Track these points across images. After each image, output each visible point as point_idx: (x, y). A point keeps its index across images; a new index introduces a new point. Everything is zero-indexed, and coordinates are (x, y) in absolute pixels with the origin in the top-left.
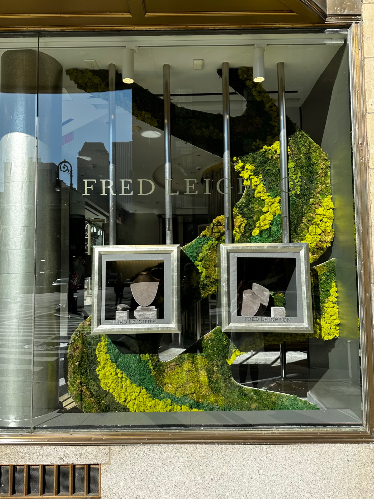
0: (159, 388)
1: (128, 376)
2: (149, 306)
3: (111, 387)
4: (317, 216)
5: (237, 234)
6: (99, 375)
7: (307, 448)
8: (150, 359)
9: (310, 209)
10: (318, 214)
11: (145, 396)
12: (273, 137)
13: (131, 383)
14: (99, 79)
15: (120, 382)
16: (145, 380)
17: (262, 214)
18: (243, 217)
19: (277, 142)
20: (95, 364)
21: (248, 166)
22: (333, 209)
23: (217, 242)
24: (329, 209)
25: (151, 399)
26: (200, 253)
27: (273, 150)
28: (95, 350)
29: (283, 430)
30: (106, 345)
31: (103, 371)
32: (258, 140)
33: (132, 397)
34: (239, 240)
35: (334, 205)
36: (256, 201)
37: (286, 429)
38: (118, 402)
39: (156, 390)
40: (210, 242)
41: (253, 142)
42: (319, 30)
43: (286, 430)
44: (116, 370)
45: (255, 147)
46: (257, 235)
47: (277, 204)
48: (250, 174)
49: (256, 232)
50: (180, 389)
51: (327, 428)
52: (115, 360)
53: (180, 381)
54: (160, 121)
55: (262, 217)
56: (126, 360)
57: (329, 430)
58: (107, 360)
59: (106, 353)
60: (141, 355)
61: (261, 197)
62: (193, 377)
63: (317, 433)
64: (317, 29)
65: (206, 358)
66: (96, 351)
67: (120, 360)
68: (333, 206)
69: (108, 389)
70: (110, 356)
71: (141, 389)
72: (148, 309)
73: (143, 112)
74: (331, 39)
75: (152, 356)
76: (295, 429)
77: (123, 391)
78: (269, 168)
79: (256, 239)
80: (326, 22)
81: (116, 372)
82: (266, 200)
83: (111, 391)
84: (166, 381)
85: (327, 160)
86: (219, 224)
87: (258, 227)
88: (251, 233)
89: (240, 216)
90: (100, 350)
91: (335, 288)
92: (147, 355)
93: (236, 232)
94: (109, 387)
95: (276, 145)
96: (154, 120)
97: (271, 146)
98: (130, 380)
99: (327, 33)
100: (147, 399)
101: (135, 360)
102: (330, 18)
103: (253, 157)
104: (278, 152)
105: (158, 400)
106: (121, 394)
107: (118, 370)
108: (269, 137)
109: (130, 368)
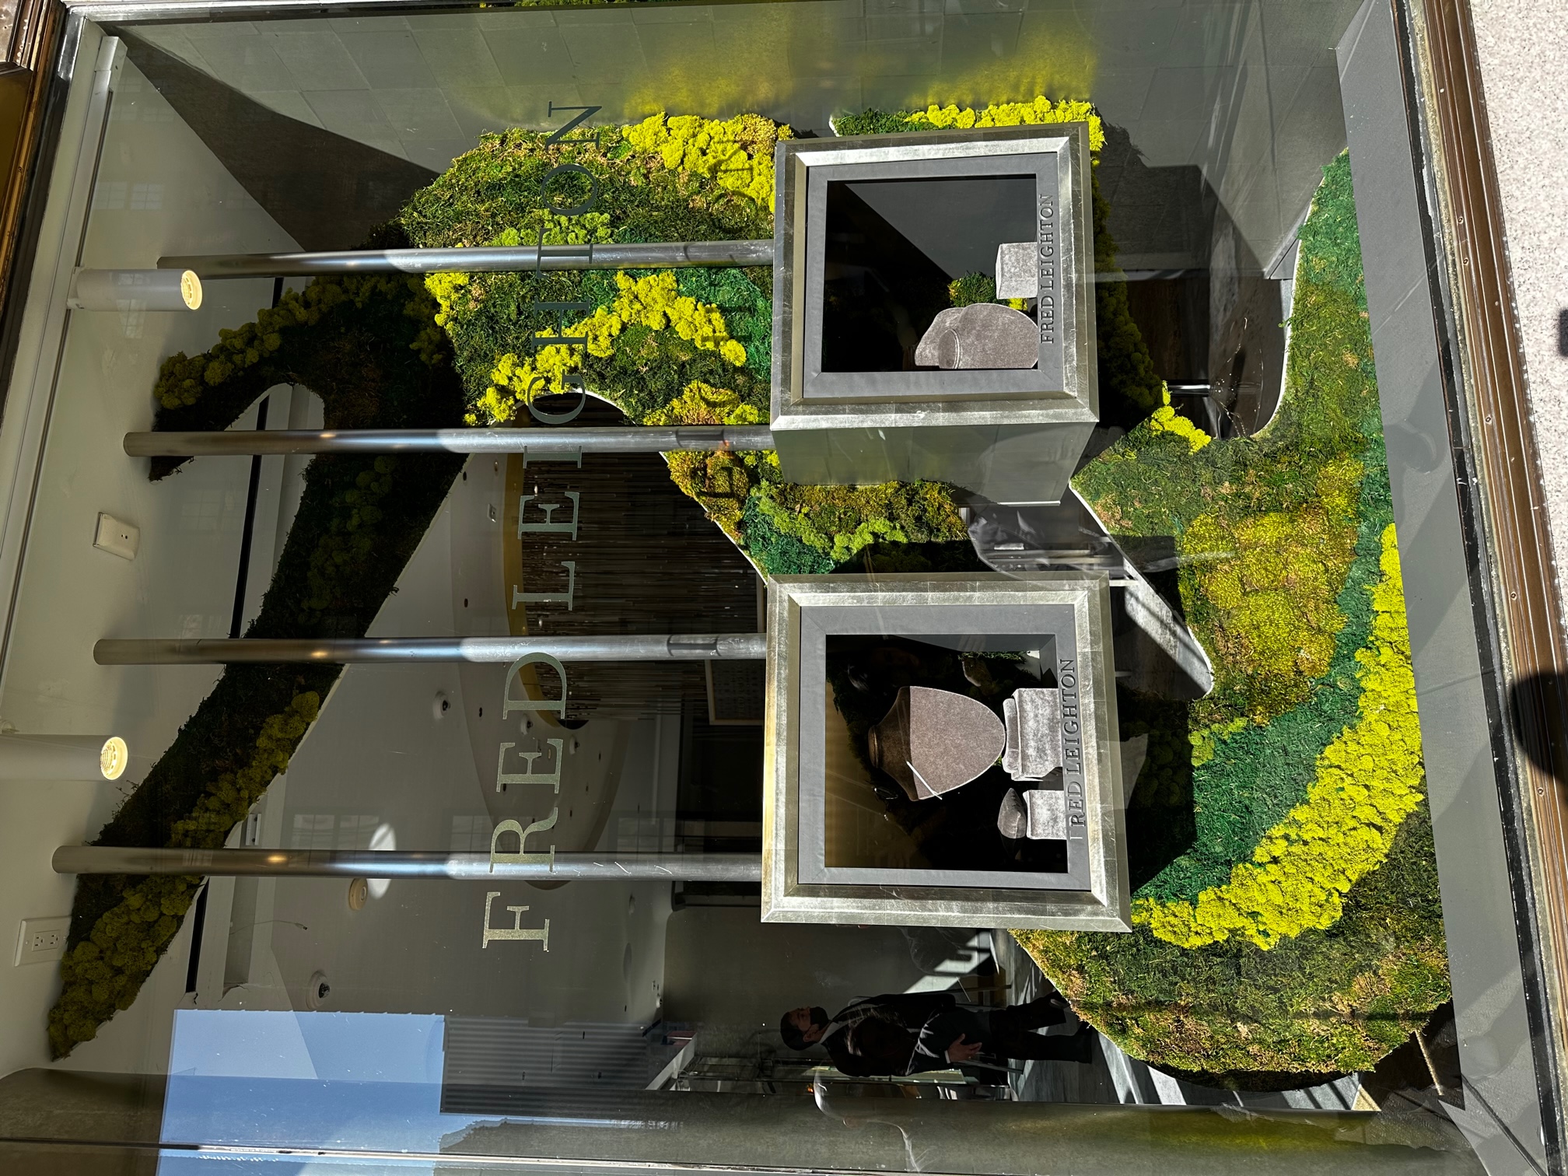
0: (1316, 694)
1: (1280, 816)
2: (1003, 721)
3: (1328, 886)
4: (687, 165)
5: (738, 411)
6: (1284, 937)
7: (1501, 122)
8: (1207, 726)
9: (665, 188)
10: (682, 162)
11: (1352, 746)
12: (411, 295)
13: (1307, 802)
14: (107, 914)
15: (1305, 849)
16: (1291, 748)
17: (674, 331)
18: (680, 393)
19: (428, 282)
20: (1240, 950)
21: (500, 376)
22: (667, 115)
23: (764, 483)
24: (669, 130)
25: (1361, 726)
26: (800, 541)
27: (454, 296)
28: (1184, 952)
29: (1443, 204)
30: (1164, 906)
31: (1269, 918)
32: (413, 346)
33: (1358, 799)
34: (760, 410)
35: (655, 115)
36: (624, 352)
37: (1441, 197)
38: (1387, 856)
39: (1326, 707)
40: (765, 506)
41: (419, 359)
42: (55, 96)
43: (1445, 196)
44: (1260, 865)
45: (439, 352)
46: (746, 348)
47: (641, 282)
48: (527, 368)
49: (734, 352)
50: (1312, 617)
51: (1419, 74)
52: (1220, 870)
53: (1282, 615)
54: (303, 682)
55: (683, 331)
56: (1217, 825)
57: (1424, 66)
58: (1220, 899)
59: (1194, 903)
60: (1195, 763)
61: (610, 335)
62: (1266, 569)
63: (1442, 98)
64: (52, 99)
65: (1189, 520)
66: (1186, 946)
67: (1219, 849)
68: (659, 119)
69: (1336, 899)
70: (1203, 887)
71: (1326, 762)
72: (1013, 720)
73: (262, 742)
74: (96, 73)
75: (1196, 721)
76: (1436, 169)
77: (1341, 839)
78: (513, 307)
79: (758, 351)
80: (32, 68)
81: (1270, 862)
82: (625, 318)
83: (1345, 888)
84: (1284, 665)
85: (505, 136)
86: (698, 473)
87: (717, 344)
88: (736, 369)
89: (675, 402)
90: (1185, 930)
91: (928, 115)
92: (1195, 739)
93: (729, 414)
94: (1330, 894)
95: (438, 287)
96: (293, 703)
97: (440, 305)
98: (1293, 806)
99: (71, 76)
100: (1362, 741)
101: (1217, 786)
102: (19, 54)
103: (470, 359)
104: (462, 280)
105: (1362, 698)
106: (1352, 844)
107: (1260, 854)
108: (409, 309)
109: (1247, 807)
